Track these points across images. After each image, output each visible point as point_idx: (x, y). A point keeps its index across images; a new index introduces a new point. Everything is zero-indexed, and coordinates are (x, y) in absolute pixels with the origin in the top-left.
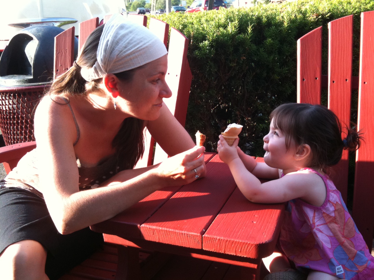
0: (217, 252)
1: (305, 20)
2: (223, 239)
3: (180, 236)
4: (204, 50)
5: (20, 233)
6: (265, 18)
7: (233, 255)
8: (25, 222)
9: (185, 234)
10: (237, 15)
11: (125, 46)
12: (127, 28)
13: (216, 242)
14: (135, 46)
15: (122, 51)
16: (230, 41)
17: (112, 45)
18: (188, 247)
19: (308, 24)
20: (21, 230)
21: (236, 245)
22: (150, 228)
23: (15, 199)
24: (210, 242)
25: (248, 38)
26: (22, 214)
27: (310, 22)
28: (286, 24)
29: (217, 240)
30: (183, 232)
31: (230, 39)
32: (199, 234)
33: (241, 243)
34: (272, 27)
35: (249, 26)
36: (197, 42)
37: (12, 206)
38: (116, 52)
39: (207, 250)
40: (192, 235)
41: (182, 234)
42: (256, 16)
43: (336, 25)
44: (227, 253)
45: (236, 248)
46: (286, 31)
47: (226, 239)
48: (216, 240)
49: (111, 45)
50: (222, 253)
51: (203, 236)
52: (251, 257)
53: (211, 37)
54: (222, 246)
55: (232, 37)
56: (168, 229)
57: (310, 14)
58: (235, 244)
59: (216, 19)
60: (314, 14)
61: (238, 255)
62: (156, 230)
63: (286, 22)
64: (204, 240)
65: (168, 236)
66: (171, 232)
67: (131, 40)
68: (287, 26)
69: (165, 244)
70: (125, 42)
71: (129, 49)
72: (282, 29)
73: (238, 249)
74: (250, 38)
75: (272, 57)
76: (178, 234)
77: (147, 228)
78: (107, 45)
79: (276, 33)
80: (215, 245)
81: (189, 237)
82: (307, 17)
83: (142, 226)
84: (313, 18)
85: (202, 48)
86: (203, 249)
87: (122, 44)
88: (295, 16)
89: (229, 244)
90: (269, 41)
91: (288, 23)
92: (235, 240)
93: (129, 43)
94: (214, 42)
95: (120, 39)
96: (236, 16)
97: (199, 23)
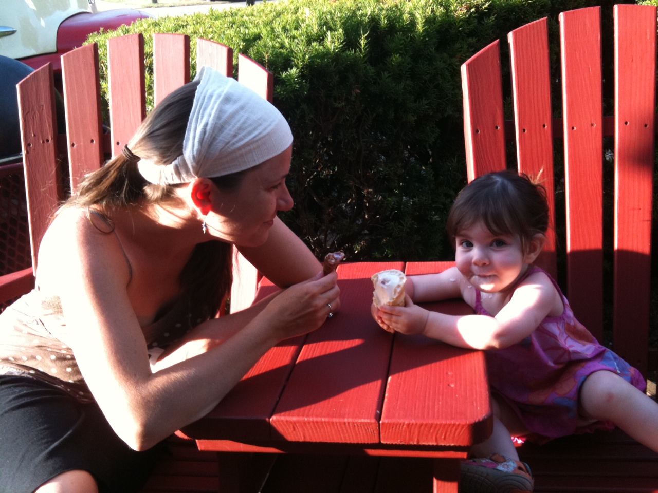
0: (406, 444)
1: (448, 16)
2: (415, 424)
3: (341, 428)
4: (291, 84)
5: (50, 462)
6: (384, 18)
7: (433, 446)
8: (50, 439)
9: (349, 423)
10: (339, 18)
11: (234, 134)
12: (235, 102)
13: (404, 429)
14: (250, 133)
15: (229, 142)
16: (332, 64)
17: (213, 132)
18: (355, 442)
19: (455, 23)
20: (51, 455)
21: (437, 429)
22: (287, 421)
23: (14, 399)
24: (392, 430)
25: (361, 57)
26: (40, 426)
27: (458, 20)
28: (420, 28)
29: (405, 426)
30: (346, 420)
31: (332, 62)
32: (373, 421)
33: (445, 425)
34: (397, 34)
35: (362, 37)
36: (275, 71)
37: (14, 412)
38: (219, 145)
39: (388, 443)
40: (361, 423)
41: (345, 423)
42: (369, 16)
43: (522, 37)
44: (422, 443)
45: (437, 434)
46: (421, 38)
47: (419, 422)
48: (403, 426)
49: (211, 132)
50: (415, 445)
51: (381, 422)
52: (462, 445)
53: (300, 60)
54: (414, 433)
55: (336, 58)
56: (319, 419)
57: (457, 6)
58: (435, 428)
59: (303, 27)
60: (463, 5)
61: (440, 444)
62: (298, 422)
63: (420, 23)
64: (382, 428)
65: (320, 429)
66: (325, 422)
67: (244, 123)
68: (423, 31)
69: (316, 443)
70: (234, 126)
71: (241, 139)
72: (414, 36)
73: (441, 435)
74: (364, 57)
75: (402, 85)
76: (338, 424)
77: (282, 421)
78: (204, 132)
79: (404, 43)
80: (401, 433)
81: (356, 427)
82: (452, 11)
83: (273, 420)
84: (463, 12)
85: (287, 82)
86: (382, 442)
87: (230, 130)
88: (433, 11)
89: (425, 429)
90: (396, 59)
91: (424, 26)
92: (436, 423)
93: (241, 129)
94: (307, 69)
95: (227, 122)
96: (338, 20)
97: (272, 34)
